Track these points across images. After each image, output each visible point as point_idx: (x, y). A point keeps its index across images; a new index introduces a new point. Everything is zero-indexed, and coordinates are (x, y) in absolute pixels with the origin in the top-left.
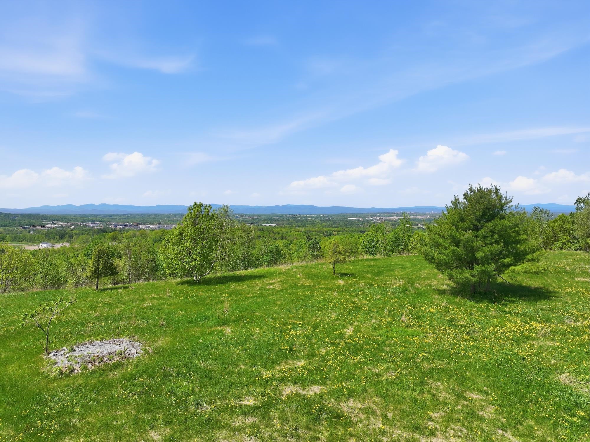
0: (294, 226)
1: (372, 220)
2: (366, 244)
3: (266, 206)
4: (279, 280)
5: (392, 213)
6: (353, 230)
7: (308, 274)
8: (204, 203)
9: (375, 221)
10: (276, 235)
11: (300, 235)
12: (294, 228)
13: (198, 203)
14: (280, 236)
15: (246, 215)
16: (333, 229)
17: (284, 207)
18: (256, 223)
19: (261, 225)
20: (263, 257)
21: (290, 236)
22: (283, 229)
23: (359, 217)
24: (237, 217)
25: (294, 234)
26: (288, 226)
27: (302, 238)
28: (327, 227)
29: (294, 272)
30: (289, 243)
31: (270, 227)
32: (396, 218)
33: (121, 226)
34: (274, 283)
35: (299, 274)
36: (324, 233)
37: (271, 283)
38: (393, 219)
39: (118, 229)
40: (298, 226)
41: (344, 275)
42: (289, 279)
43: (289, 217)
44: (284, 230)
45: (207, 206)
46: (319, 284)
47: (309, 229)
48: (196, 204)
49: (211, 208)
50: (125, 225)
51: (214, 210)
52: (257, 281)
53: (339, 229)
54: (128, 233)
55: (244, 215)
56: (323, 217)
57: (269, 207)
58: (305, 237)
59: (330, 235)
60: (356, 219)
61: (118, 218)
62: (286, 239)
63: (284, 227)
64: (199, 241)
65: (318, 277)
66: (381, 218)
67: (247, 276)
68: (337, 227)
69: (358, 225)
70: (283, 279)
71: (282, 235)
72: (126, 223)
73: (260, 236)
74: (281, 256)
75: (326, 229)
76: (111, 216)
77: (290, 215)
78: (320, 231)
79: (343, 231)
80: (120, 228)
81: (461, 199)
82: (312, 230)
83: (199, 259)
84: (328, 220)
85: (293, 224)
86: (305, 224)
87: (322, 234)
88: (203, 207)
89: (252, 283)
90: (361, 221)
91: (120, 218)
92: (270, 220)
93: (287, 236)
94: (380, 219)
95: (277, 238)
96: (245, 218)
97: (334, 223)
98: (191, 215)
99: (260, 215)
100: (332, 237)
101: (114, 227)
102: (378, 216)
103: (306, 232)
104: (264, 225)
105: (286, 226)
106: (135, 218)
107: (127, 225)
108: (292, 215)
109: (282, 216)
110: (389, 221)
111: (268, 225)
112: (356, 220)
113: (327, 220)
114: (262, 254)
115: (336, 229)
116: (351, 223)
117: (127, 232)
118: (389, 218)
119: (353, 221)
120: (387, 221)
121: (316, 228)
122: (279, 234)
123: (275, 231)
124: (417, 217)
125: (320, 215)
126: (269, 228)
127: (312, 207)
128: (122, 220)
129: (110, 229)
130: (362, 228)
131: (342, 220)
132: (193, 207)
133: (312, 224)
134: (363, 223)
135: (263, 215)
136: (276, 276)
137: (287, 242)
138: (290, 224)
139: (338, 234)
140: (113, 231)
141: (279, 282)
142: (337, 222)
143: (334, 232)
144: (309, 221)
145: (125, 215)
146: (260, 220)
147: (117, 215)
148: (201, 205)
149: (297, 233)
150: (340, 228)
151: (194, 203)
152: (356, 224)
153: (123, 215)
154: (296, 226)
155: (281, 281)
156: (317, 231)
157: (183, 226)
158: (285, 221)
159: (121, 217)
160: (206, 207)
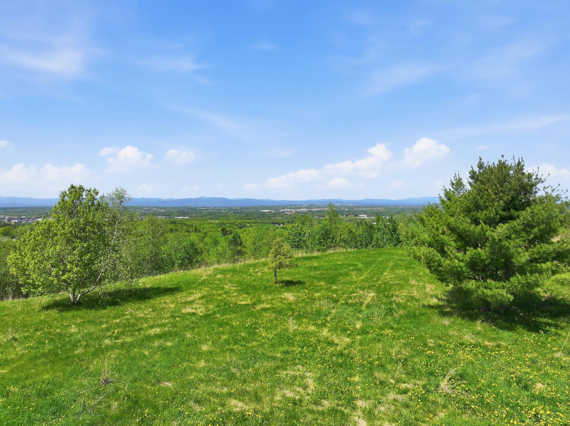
0: (208, 218)
1: (284, 212)
2: (292, 237)
3: (179, 198)
4: (199, 295)
5: (302, 205)
6: (266, 222)
7: (240, 283)
8: (86, 187)
9: (286, 213)
10: (189, 227)
11: (214, 227)
12: (208, 220)
13: (77, 185)
14: (193, 228)
15: (158, 207)
16: (247, 221)
17: (196, 199)
18: (168, 216)
19: (173, 218)
20: (176, 254)
21: (203, 228)
22: (195, 221)
23: (271, 209)
24: (148, 210)
25: (208, 226)
26: (201, 218)
27: (216, 231)
28: (241, 219)
29: (220, 280)
30: (203, 236)
31: (182, 219)
32: (306, 210)
33: (16, 220)
34: (192, 302)
35: (227, 285)
36: (237, 225)
37: (189, 302)
38: (303, 211)
39: (13, 223)
40: (212, 219)
41: (289, 284)
42: (214, 292)
43: (202, 209)
44: (196, 223)
45: (92, 190)
46: (260, 301)
47: (222, 221)
48: (73, 187)
49: (97, 193)
50: (22, 219)
51: (102, 197)
52: (167, 299)
53: (252, 221)
54: (23, 228)
55: (155, 207)
56: (236, 210)
57: (181, 200)
58: (220, 229)
59: (243, 227)
60: (268, 211)
61: (13, 211)
62: (200, 231)
63: (197, 220)
64: (78, 243)
65: (255, 288)
66: (292, 210)
67: (154, 288)
68: (250, 219)
69: (270, 217)
70: (205, 293)
71: (196, 228)
72: (23, 217)
73: (172, 229)
74: (198, 253)
75: (240, 221)
76: (6, 209)
77: (203, 207)
78: (234, 223)
79: (256, 223)
80: (15, 222)
81: (466, 180)
82: (226, 222)
83: (75, 269)
84: (241, 212)
85: (206, 217)
86: (218, 217)
87: (235, 226)
88: (85, 192)
89: (160, 303)
90: (272, 213)
91: (15, 211)
92: (183, 212)
93: (201, 229)
94: (290, 211)
95: (191, 230)
96: (157, 211)
97: (247, 215)
98: (64, 204)
99: (173, 208)
100: (246, 229)
101: (8, 221)
102: (289, 208)
103: (220, 224)
104: (177, 217)
105: (199, 218)
106: (34, 211)
107: (24, 219)
108: (205, 207)
109: (195, 209)
110: (299, 213)
111: (180, 218)
112: (268, 213)
113: (239, 212)
114: (175, 251)
115: (249, 221)
116: (263, 215)
117: (23, 225)
118: (299, 210)
119: (265, 213)
120: (297, 213)
121: (230, 220)
122: (192, 226)
123: (188, 223)
124: (324, 209)
125: (233, 208)
126: (182, 221)
127: (224, 200)
128: (18, 214)
129: (3, 223)
130: (274, 219)
131: (255, 213)
132: (68, 192)
133: (225, 216)
134: (274, 215)
135: (176, 208)
136: (196, 288)
137: (201, 234)
138: (203, 216)
139: (251, 226)
140: (6, 225)
141: (200, 298)
142: (250, 214)
143: (247, 224)
144: (222, 213)
145: (22, 208)
146: (173, 213)
147: (13, 208)
148: (81, 188)
149: (210, 225)
150: (253, 219)
151: (70, 186)
152: (269, 216)
153: (20, 208)
154: (209, 219)
155: (202, 297)
156: (231, 223)
157: (51, 220)
158: (198, 213)
159: (17, 211)
160: (89, 191)
